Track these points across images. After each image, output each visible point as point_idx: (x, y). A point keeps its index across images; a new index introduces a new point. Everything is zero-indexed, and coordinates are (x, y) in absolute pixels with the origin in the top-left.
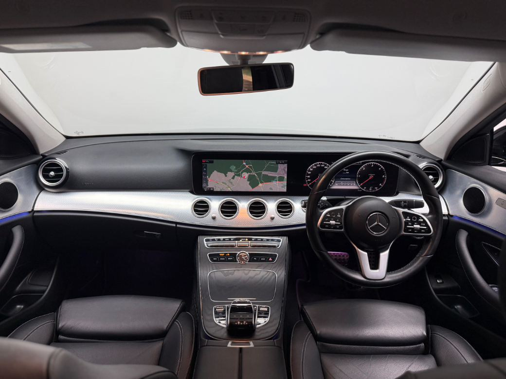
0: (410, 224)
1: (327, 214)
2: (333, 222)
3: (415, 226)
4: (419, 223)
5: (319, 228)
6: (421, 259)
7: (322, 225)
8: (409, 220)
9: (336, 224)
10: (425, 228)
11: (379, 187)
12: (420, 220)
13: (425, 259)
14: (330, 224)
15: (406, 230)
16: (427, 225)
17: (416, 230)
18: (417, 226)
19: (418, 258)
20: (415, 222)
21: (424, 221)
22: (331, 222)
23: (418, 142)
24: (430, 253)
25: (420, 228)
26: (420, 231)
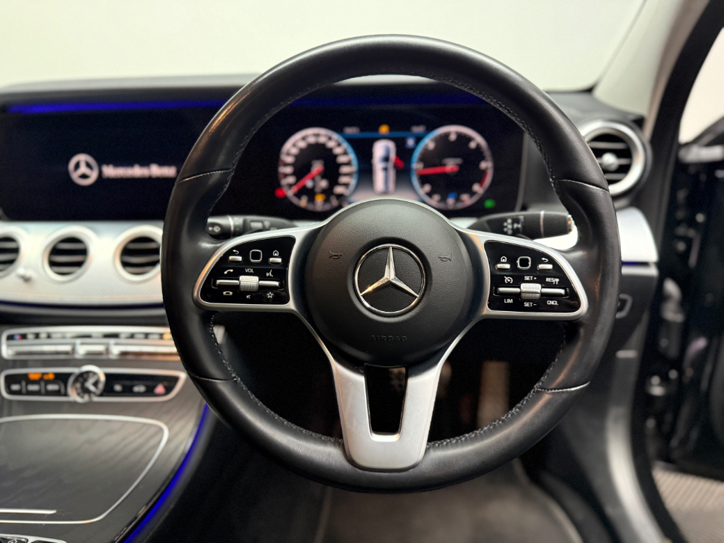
0: (507, 279)
1: (230, 252)
2: (249, 281)
3: (525, 287)
4: (540, 278)
5: (197, 303)
6: (546, 397)
7: (210, 291)
8: (508, 266)
9: (261, 287)
10: (562, 291)
11: (472, 194)
12: (541, 266)
13: (560, 399)
14: (238, 287)
15: (497, 302)
16: (565, 282)
17: (528, 300)
18: (531, 288)
19: (539, 394)
20: (528, 273)
21: (558, 270)
22: (242, 278)
23: (589, 91)
24: (576, 377)
25: (543, 294)
26: (540, 303)
